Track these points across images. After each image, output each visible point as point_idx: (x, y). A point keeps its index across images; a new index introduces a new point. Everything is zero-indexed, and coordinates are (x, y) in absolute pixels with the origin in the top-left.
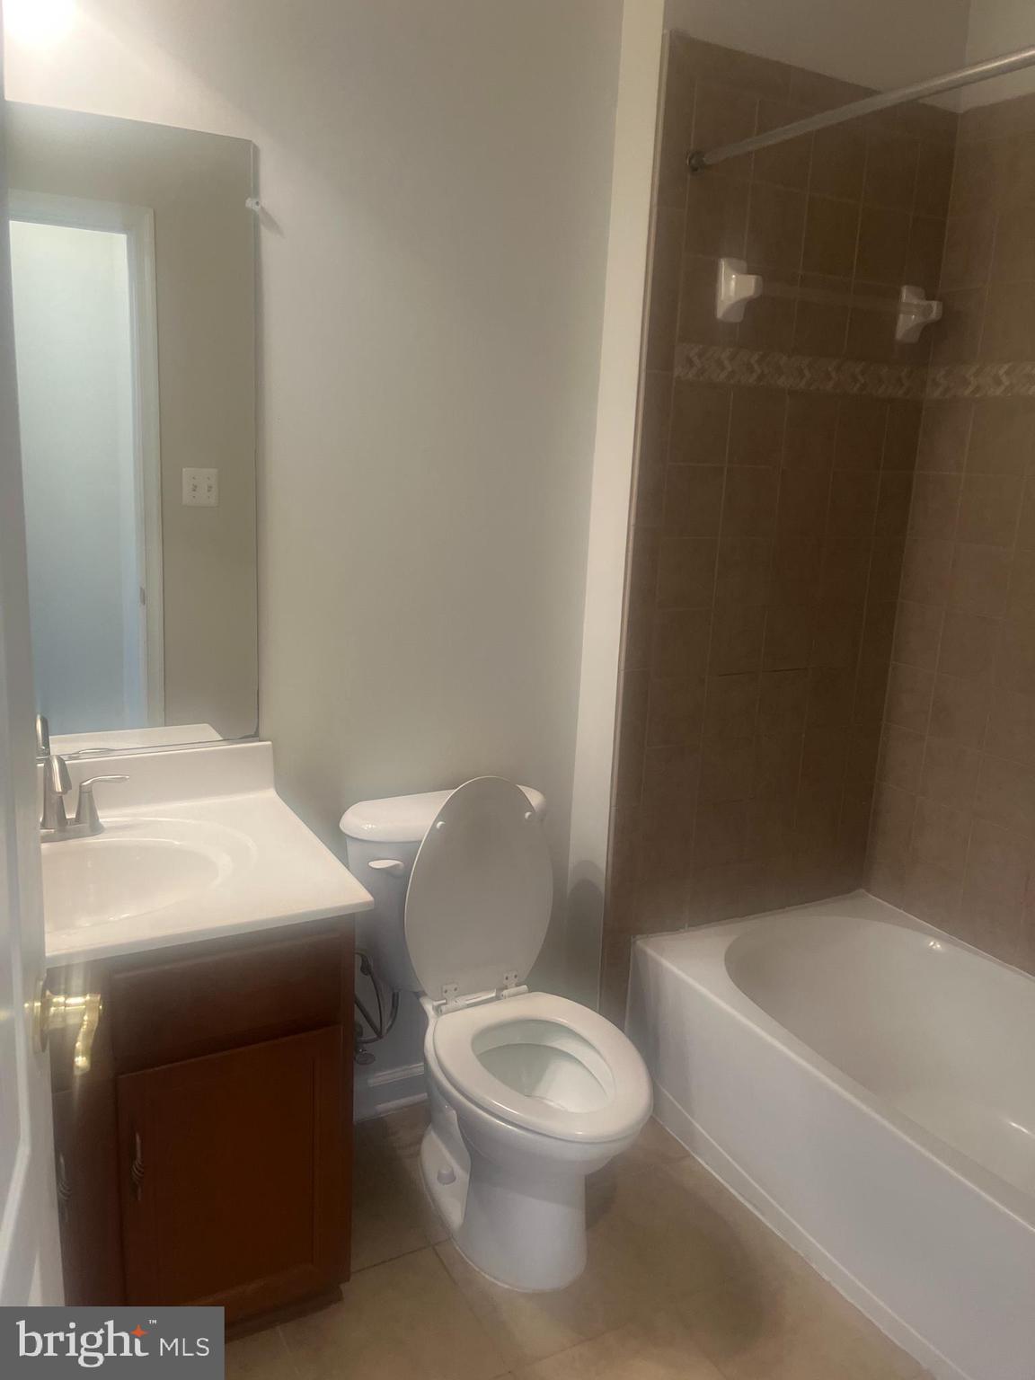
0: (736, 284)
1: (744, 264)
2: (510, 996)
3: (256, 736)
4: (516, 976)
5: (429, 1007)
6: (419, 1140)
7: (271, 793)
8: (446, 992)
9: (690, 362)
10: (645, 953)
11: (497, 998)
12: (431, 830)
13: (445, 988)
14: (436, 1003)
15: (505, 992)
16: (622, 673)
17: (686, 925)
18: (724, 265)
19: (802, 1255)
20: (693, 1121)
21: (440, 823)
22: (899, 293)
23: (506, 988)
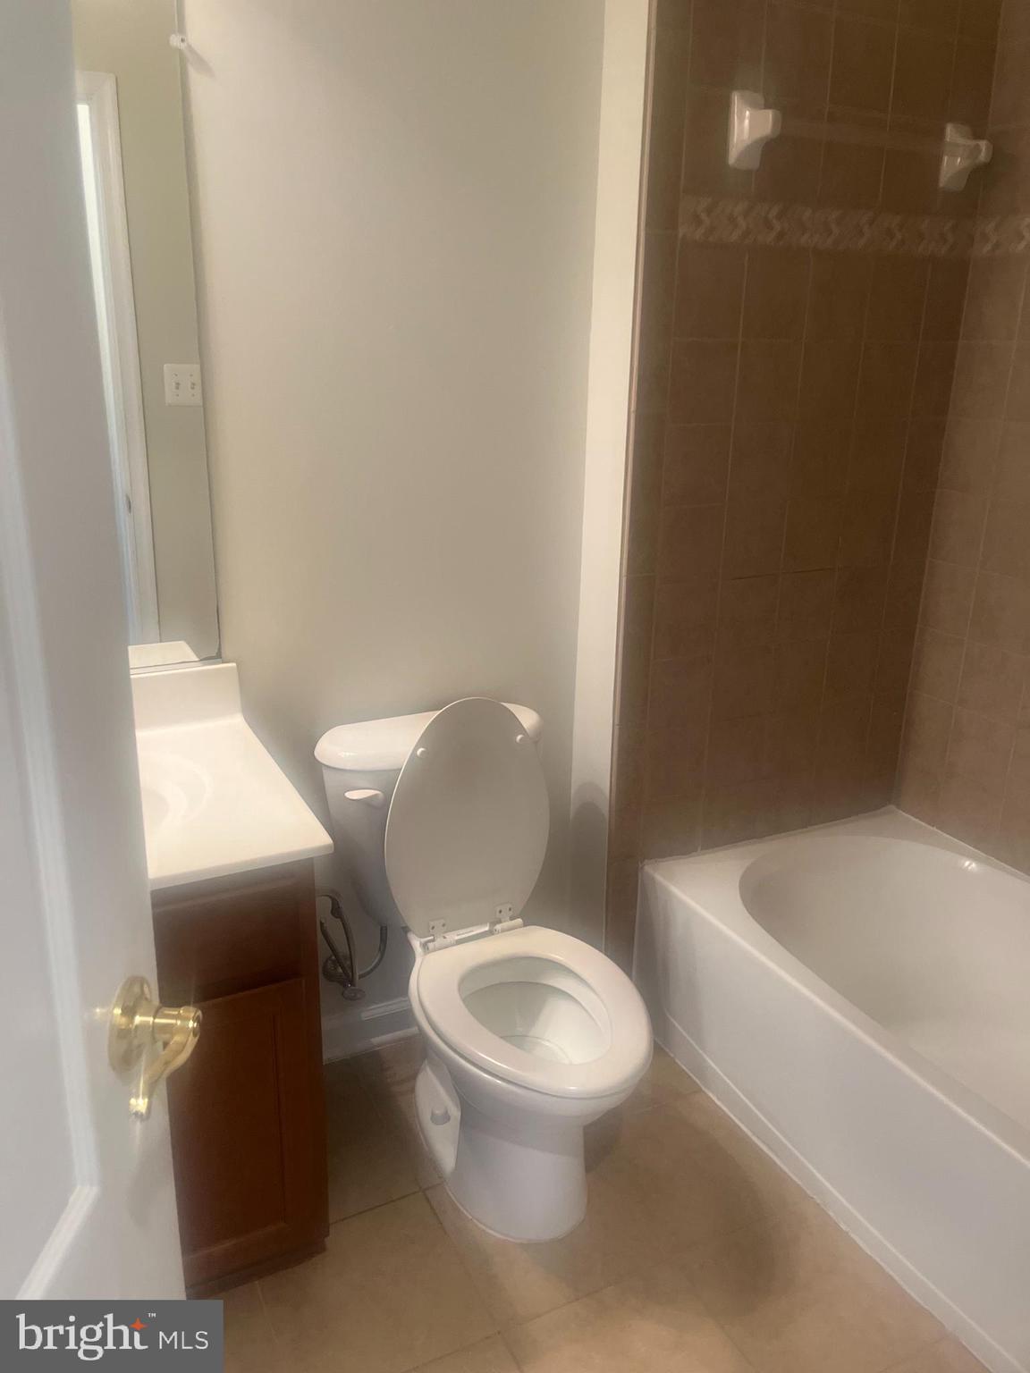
0: (750, 122)
1: (759, 98)
2: (503, 931)
3: (218, 657)
4: (510, 909)
5: (416, 943)
6: (414, 1077)
7: (238, 721)
8: (433, 928)
9: (697, 221)
10: (653, 879)
11: (491, 933)
12: (412, 755)
13: (432, 924)
14: (424, 940)
15: (498, 927)
16: (624, 579)
17: (699, 849)
18: (737, 99)
19: (818, 1201)
20: (705, 1056)
21: (421, 750)
22: (941, 133)
23: (500, 922)
